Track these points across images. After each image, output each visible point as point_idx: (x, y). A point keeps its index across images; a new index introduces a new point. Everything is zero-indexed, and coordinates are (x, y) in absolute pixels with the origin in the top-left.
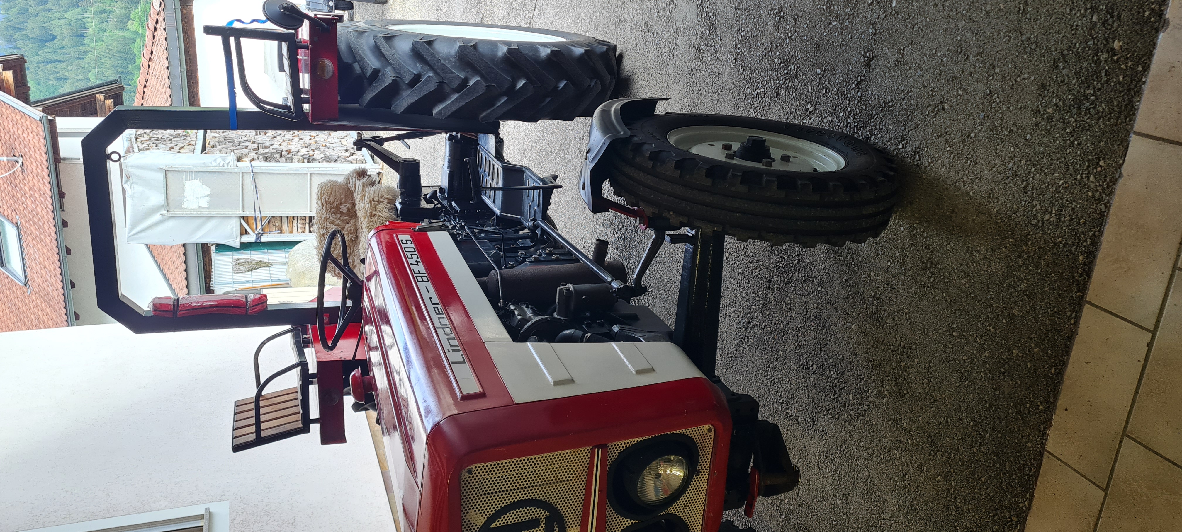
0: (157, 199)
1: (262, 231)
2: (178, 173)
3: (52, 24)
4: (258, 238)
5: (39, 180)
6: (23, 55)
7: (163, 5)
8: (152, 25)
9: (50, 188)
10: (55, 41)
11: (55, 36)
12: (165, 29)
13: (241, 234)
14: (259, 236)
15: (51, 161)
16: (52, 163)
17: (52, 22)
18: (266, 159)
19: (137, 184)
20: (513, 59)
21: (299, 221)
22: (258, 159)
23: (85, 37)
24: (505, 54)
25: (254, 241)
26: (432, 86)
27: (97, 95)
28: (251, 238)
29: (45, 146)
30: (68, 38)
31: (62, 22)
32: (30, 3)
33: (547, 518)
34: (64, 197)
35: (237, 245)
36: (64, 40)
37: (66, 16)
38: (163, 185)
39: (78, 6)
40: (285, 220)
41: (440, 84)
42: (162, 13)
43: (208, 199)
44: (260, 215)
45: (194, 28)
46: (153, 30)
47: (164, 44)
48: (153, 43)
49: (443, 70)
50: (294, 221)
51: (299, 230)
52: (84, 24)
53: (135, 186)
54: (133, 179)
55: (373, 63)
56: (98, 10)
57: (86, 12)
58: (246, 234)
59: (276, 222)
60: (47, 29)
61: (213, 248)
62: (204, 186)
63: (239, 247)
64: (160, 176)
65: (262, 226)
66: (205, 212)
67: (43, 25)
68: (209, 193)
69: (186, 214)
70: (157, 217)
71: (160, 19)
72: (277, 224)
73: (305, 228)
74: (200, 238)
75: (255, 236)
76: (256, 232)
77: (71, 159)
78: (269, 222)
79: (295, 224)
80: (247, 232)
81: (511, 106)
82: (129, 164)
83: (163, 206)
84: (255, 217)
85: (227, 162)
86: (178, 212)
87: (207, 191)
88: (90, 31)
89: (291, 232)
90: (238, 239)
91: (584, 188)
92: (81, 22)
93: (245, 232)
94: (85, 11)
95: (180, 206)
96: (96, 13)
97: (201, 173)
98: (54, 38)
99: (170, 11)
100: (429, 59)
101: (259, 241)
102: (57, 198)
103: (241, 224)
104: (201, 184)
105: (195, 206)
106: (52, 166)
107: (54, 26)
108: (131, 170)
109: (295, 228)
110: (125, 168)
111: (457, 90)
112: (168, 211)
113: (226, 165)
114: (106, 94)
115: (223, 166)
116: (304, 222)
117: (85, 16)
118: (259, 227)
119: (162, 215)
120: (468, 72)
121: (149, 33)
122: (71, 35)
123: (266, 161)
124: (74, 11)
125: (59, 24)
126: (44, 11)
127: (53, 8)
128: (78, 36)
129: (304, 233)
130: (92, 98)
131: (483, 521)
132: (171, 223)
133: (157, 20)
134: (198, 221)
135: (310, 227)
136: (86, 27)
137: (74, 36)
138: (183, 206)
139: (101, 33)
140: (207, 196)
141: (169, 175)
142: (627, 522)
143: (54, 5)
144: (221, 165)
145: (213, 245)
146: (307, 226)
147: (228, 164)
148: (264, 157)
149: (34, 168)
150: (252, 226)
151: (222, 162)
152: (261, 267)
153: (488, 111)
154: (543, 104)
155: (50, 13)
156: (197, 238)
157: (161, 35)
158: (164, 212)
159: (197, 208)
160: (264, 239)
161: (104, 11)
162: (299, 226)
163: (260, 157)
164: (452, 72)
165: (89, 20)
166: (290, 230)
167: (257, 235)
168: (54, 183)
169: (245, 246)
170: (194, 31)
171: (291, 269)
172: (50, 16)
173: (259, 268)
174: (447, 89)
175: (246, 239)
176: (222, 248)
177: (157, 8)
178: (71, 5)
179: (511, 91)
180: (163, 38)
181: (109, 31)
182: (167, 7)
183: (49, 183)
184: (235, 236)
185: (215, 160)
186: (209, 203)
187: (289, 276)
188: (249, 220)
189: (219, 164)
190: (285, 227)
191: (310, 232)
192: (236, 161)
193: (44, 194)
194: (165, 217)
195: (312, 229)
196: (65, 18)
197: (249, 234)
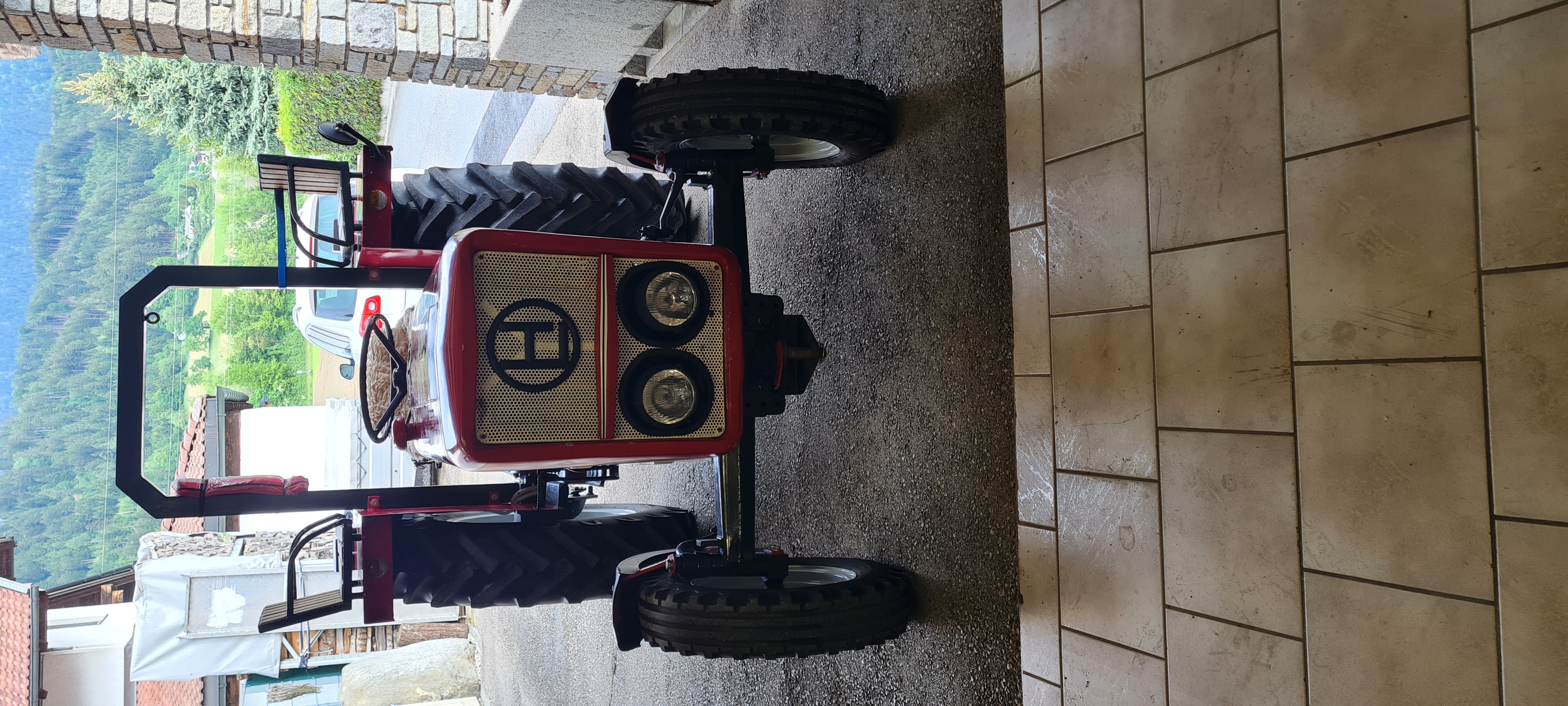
0: (175, 616)
1: (310, 651)
2: (206, 580)
3: (47, 558)
4: (304, 663)
5: (14, 677)
6: (13, 538)
7: (204, 415)
8: (187, 440)
9: (28, 685)
10: (48, 580)
11: (49, 573)
12: (203, 443)
13: (282, 659)
14: (305, 659)
15: (35, 646)
16: (35, 649)
17: (47, 555)
18: (320, 555)
19: (151, 599)
20: (568, 173)
21: (358, 636)
22: (310, 556)
23: (89, 569)
24: (560, 169)
25: (298, 667)
26: (487, 204)
27: (103, 587)
28: (294, 663)
29: (30, 627)
30: (66, 573)
31: (61, 553)
32: (21, 533)
33: (559, 323)
34: (45, 698)
35: (275, 674)
36: (59, 576)
37: (67, 545)
38: (184, 598)
39: (85, 530)
40: (340, 635)
41: (495, 203)
42: (202, 425)
43: (241, 612)
44: (307, 630)
45: (239, 440)
46: (188, 449)
47: (201, 461)
48: (187, 466)
49: (497, 186)
50: (352, 636)
51: (359, 648)
52: (90, 552)
53: (149, 602)
54: (147, 593)
55: (429, 193)
56: (110, 532)
57: (94, 537)
58: (288, 658)
59: (328, 639)
60: (39, 565)
61: (243, 683)
62: (238, 596)
63: (277, 677)
64: (183, 586)
65: (310, 645)
66: (237, 631)
67: (35, 560)
68: (243, 604)
69: (212, 634)
70: (174, 642)
71: (199, 432)
72: (330, 643)
73: (366, 645)
74: (229, 666)
75: (300, 659)
76: (301, 655)
77: (61, 650)
78: (319, 640)
79: (353, 641)
80: (289, 656)
81: (568, 219)
82: (145, 573)
83: (183, 626)
84: (301, 632)
85: (270, 561)
86: (202, 633)
87: (241, 601)
88: (96, 560)
89: (348, 652)
90: (278, 665)
91: (605, 139)
92: (86, 550)
93: (286, 656)
94: (93, 535)
95: (204, 626)
96: (108, 536)
97: (236, 578)
98: (47, 575)
99: (212, 421)
100: (483, 177)
101: (304, 666)
102: (36, 698)
103: (283, 645)
104: (234, 592)
105: (224, 623)
106: (35, 653)
107: (49, 559)
108: (146, 581)
109: (353, 646)
110: (139, 579)
111: (511, 205)
112: (188, 632)
113: (267, 566)
114: (114, 584)
115: (264, 567)
116: (365, 637)
117: (92, 541)
118: (306, 647)
119: (181, 638)
120: (523, 188)
121: (183, 455)
122: (70, 568)
123: (319, 558)
124: (78, 537)
125: (56, 556)
126: (38, 542)
127: (51, 536)
128: (79, 569)
129: (365, 651)
130: (96, 590)
131: (497, 313)
132: (191, 649)
133: (195, 435)
134: (227, 644)
135: (372, 643)
136: (92, 556)
137: (74, 570)
138: (208, 625)
139: (111, 562)
140: (241, 608)
141: (195, 583)
142: (643, 348)
143: (53, 532)
144: (262, 566)
145: (243, 676)
146: (369, 641)
147: (271, 564)
148: (316, 554)
149: (10, 662)
150: (296, 646)
151: (263, 563)
152: (305, 693)
153: (546, 225)
154: (602, 220)
155: (46, 544)
156: (223, 667)
157: (199, 448)
158: (183, 634)
159: (226, 625)
160: (312, 663)
161: (118, 533)
162: (359, 642)
163: (312, 554)
164: (507, 188)
165: (97, 547)
166: (346, 650)
167: (303, 657)
168: (35, 677)
169: (287, 675)
170: (239, 442)
171: (344, 688)
172: (45, 547)
173: (303, 693)
174: (503, 206)
175: (288, 665)
176: (254, 679)
177: (196, 418)
178: (75, 529)
179: (567, 204)
180: (200, 454)
181: (122, 558)
182: (209, 415)
183: (28, 678)
184: (273, 662)
185: (255, 561)
186: (243, 617)
187: (342, 699)
188: (293, 640)
189: (259, 565)
190: (340, 646)
191: (373, 650)
192: (280, 561)
193: (19, 695)
194: (184, 640)
195: (375, 646)
196: (65, 548)
197: (292, 657)
